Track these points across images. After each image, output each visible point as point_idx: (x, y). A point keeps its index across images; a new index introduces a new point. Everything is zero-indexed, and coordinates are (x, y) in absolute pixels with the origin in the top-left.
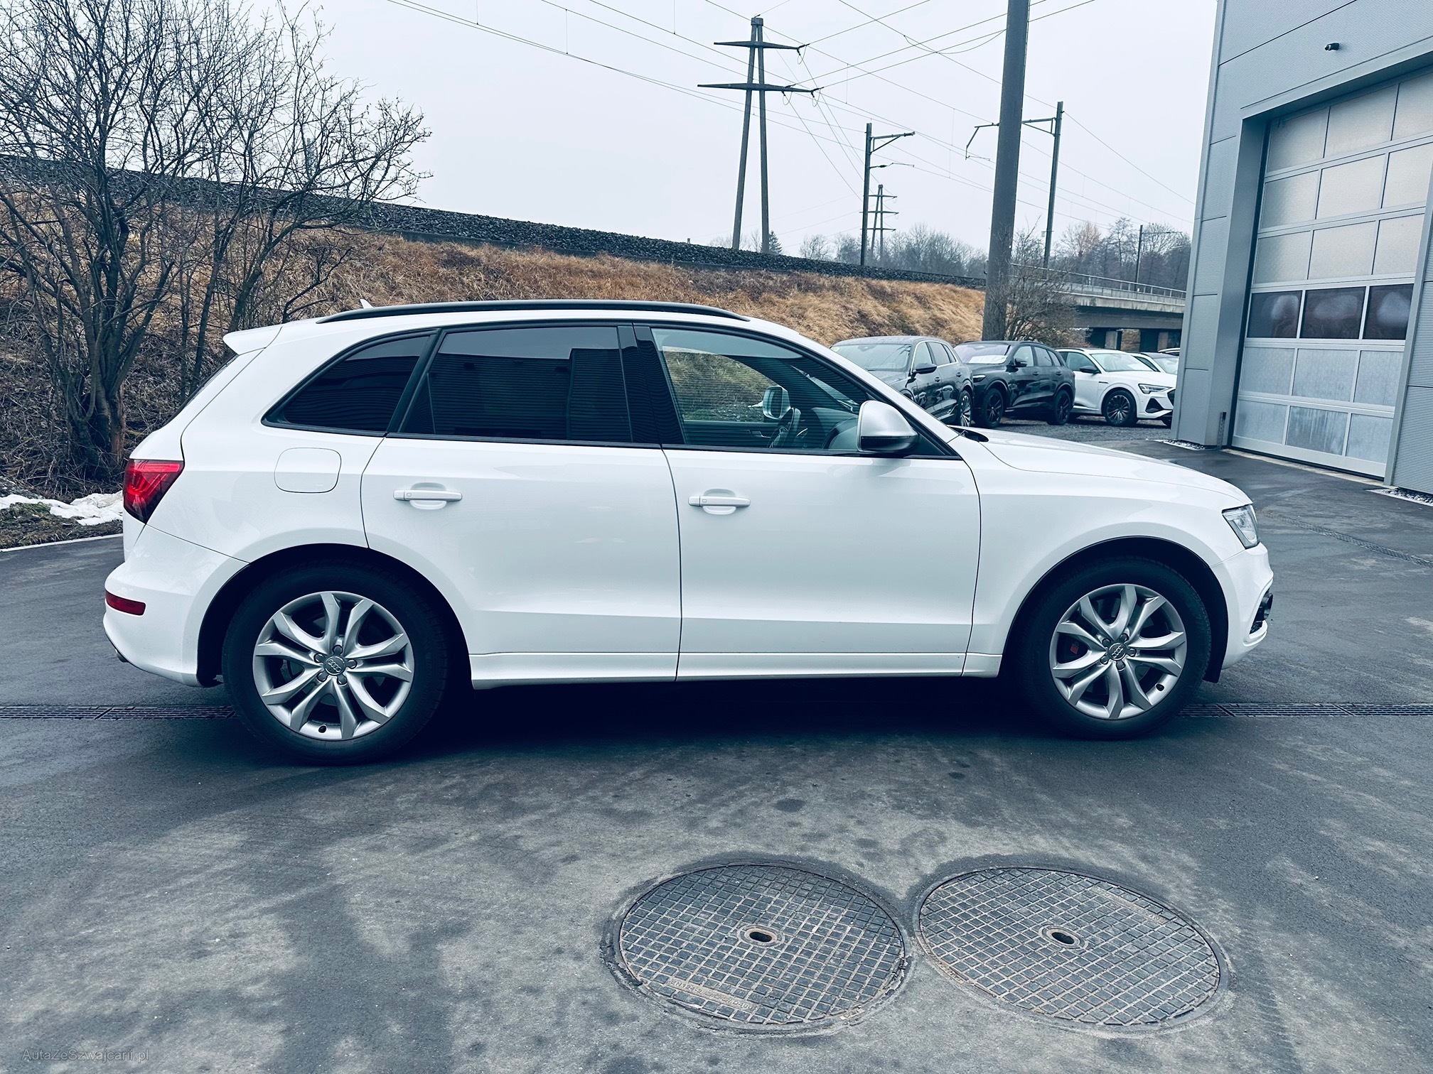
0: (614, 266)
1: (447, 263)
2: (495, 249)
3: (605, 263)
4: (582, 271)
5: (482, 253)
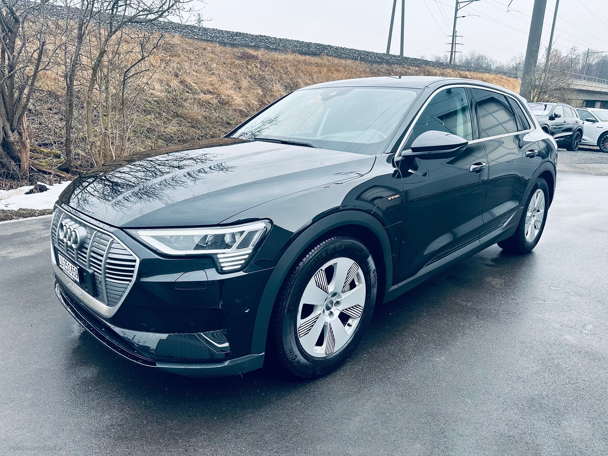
0: (329, 61)
1: (240, 58)
2: (267, 51)
3: (325, 60)
4: (311, 63)
5: (260, 53)
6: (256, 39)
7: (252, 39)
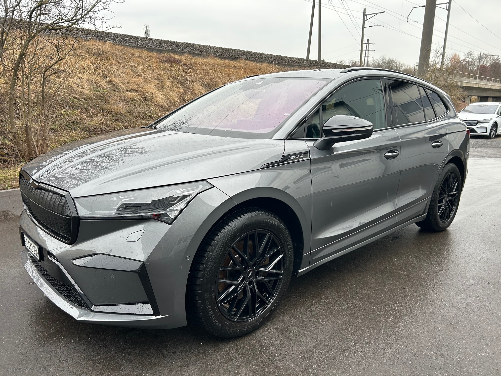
0: (246, 64)
1: (165, 62)
2: (190, 56)
3: (243, 63)
4: (229, 66)
5: (183, 58)
6: (182, 46)
7: (179, 46)
